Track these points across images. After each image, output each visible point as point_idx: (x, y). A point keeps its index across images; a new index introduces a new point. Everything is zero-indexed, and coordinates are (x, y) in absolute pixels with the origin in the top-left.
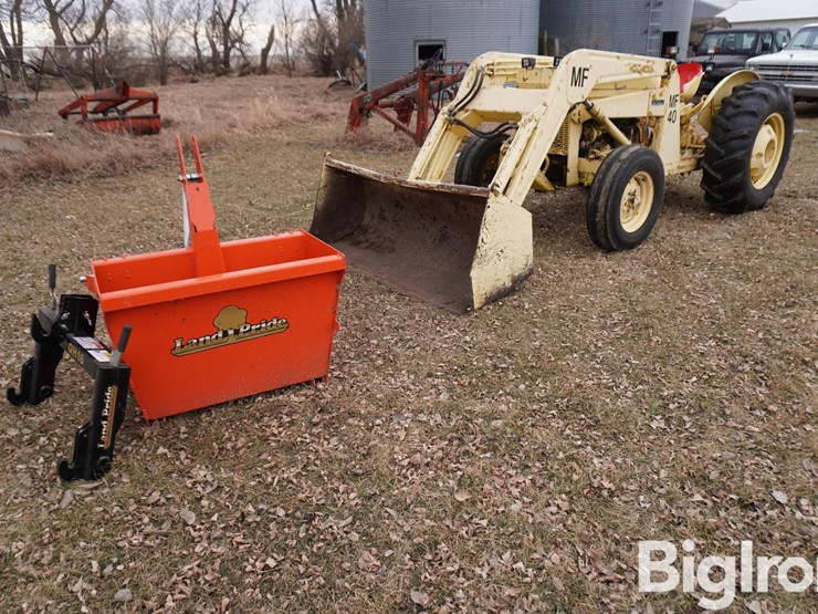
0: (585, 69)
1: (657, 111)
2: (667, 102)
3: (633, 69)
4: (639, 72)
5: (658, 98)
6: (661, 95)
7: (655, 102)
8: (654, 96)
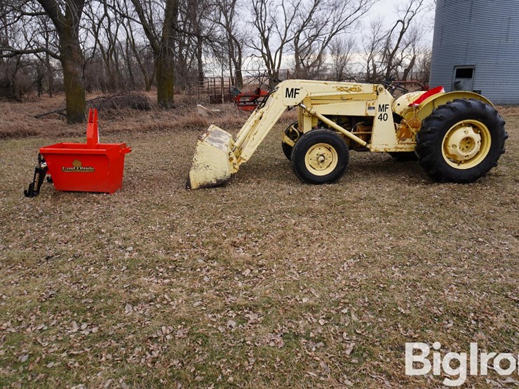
0: (296, 89)
1: (371, 113)
2: (377, 108)
3: (340, 89)
4: (347, 91)
5: (372, 106)
6: (373, 104)
7: (370, 108)
8: (369, 104)
